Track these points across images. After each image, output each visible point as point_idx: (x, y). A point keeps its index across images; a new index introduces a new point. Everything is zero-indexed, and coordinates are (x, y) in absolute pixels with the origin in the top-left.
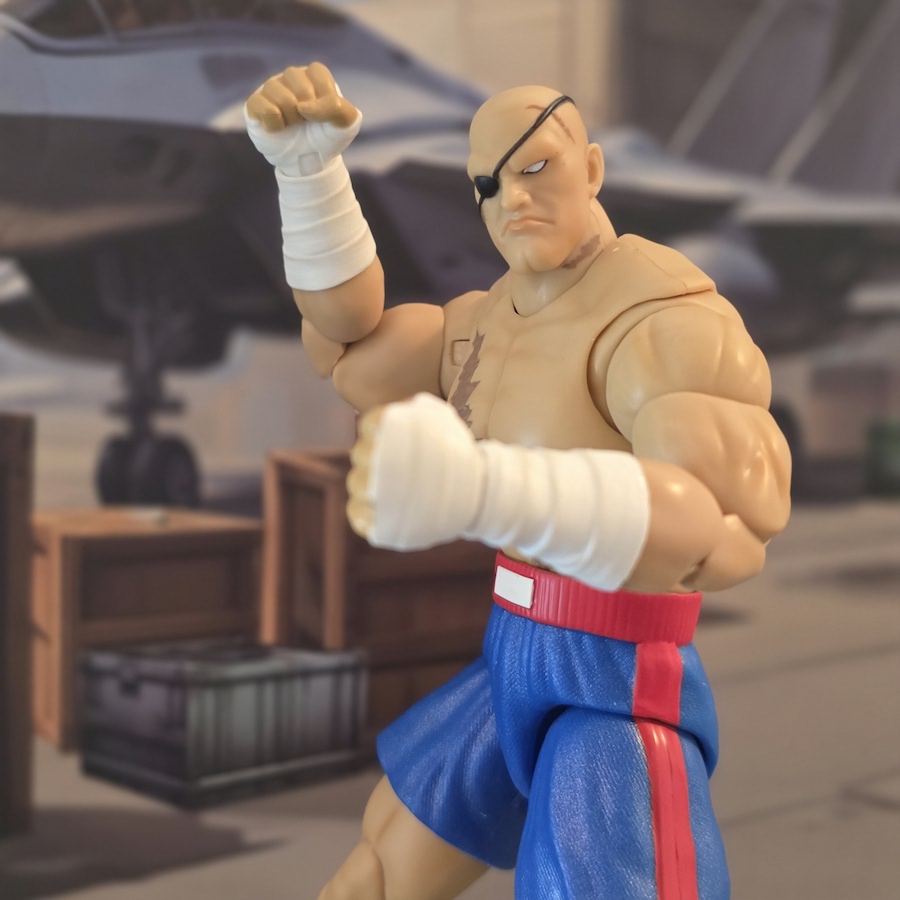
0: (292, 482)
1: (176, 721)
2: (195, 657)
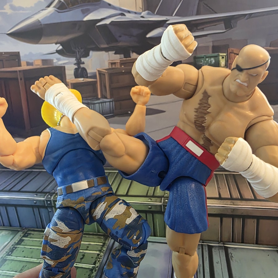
0: (100, 73)
2: (90, 100)
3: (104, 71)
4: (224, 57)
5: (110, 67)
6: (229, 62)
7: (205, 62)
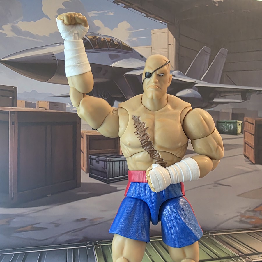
2: (109, 157)
4: (241, 124)
6: (244, 129)
7: (226, 127)
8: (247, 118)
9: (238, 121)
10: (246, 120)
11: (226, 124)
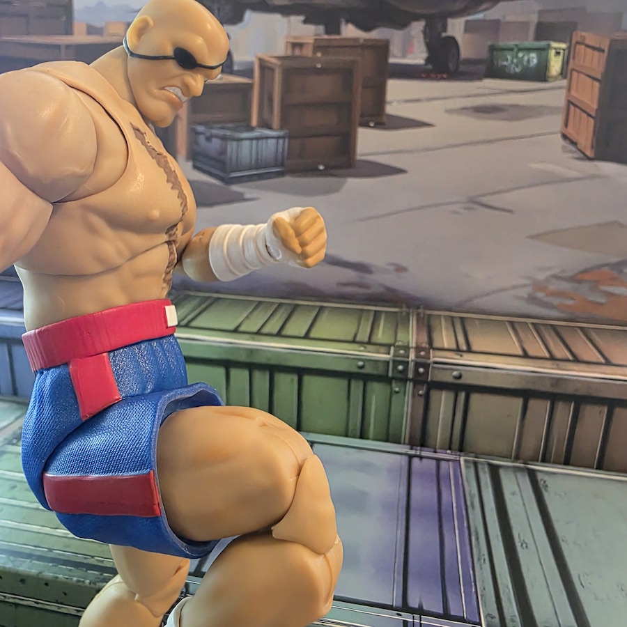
1: (223, 152)
3: (274, 61)
4: (562, 51)
5: (289, 53)
6: (571, 66)
7: (515, 61)
8: (584, 34)
9: (554, 45)
10: (579, 40)
11: (517, 53)
